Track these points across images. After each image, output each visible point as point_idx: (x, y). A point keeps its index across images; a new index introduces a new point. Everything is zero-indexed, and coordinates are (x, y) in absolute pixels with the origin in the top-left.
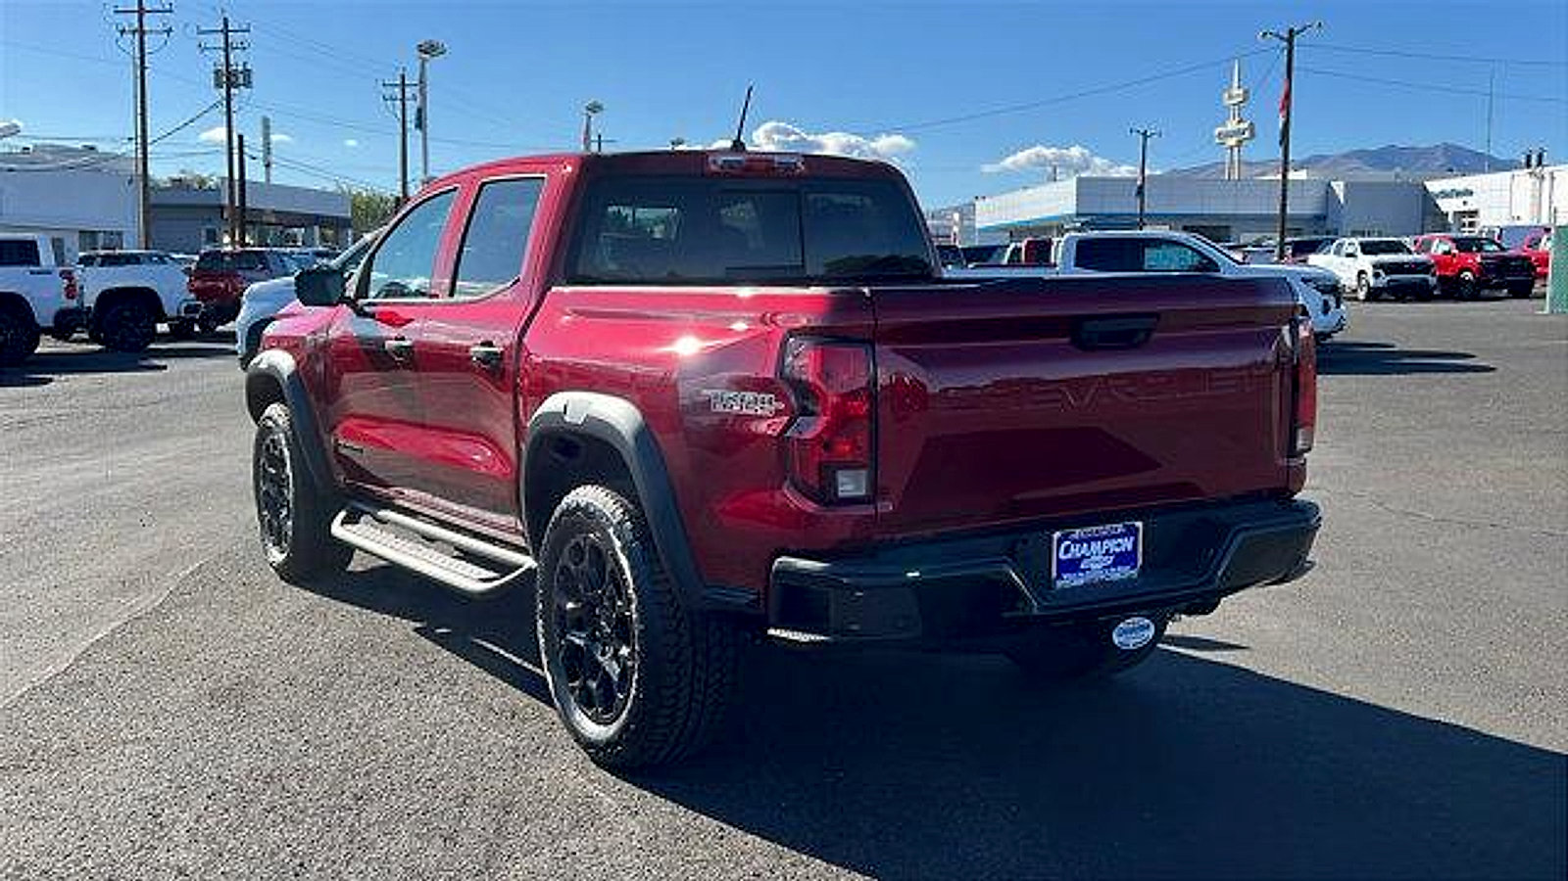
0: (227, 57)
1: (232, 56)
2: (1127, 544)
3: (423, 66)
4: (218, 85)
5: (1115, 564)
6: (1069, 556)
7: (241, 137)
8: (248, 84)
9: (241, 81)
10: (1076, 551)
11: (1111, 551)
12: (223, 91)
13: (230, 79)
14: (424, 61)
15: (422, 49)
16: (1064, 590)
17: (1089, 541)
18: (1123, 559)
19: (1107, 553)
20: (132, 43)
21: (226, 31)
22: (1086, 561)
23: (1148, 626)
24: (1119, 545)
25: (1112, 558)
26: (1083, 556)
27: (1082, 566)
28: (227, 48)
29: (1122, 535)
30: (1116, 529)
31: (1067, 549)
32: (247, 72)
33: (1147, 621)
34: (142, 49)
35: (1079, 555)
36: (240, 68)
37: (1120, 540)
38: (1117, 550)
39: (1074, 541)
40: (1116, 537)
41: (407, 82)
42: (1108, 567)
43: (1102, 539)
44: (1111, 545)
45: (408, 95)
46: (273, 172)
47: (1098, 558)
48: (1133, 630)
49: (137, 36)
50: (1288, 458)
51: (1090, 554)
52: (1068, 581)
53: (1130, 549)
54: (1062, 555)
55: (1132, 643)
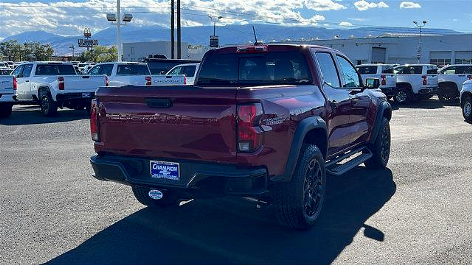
2: (175, 169)
5: (171, 174)
6: (156, 168)
10: (158, 168)
16: (154, 178)
17: (162, 165)
18: (173, 173)
24: (172, 169)
25: (170, 172)
27: (160, 173)
31: (155, 167)
37: (173, 167)
38: (172, 170)
43: (167, 166)
44: (170, 168)
47: (166, 171)
48: (155, 194)
50: (237, 152)
51: (163, 169)
52: (155, 176)
53: (176, 171)
54: (153, 168)
55: (155, 197)
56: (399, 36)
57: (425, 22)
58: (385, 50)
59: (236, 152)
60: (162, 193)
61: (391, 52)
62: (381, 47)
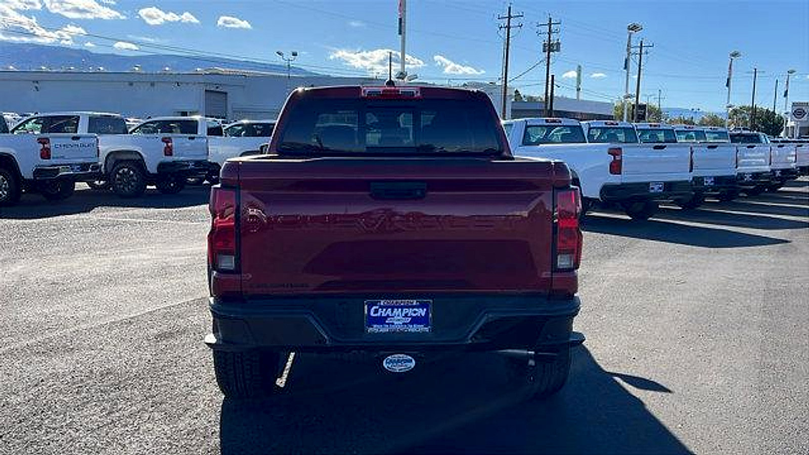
0: (550, 37)
1: (552, 36)
2: (421, 312)
3: (630, 37)
4: (544, 51)
5: (412, 323)
6: (377, 315)
7: (553, 76)
8: (558, 50)
9: (555, 48)
10: (382, 313)
11: (409, 315)
12: (547, 53)
13: (550, 48)
14: (631, 34)
15: (629, 29)
16: (372, 333)
17: (392, 308)
18: (417, 320)
19: (406, 315)
20: (505, 33)
21: (550, 24)
22: (389, 319)
23: (411, 361)
24: (415, 312)
25: (410, 319)
26: (388, 316)
27: (387, 322)
28: (550, 32)
29: (418, 307)
30: (413, 303)
31: (376, 311)
32: (558, 44)
33: (410, 358)
34: (508, 35)
35: (385, 315)
36: (556, 42)
37: (415, 309)
38: (414, 315)
39: (381, 307)
40: (413, 307)
41: (643, 45)
42: (406, 324)
43: (402, 307)
44: (410, 312)
45: (643, 52)
46: (581, 94)
47: (399, 318)
48: (399, 361)
49: (507, 29)
50: (552, 272)
51: (393, 315)
52: (376, 328)
53: (423, 315)
54: (372, 314)
55: (397, 369)
56: (247, 75)
57: (295, 54)
58: (226, 97)
59: (550, 273)
60: (413, 357)
61: (236, 99)
62: (218, 90)
